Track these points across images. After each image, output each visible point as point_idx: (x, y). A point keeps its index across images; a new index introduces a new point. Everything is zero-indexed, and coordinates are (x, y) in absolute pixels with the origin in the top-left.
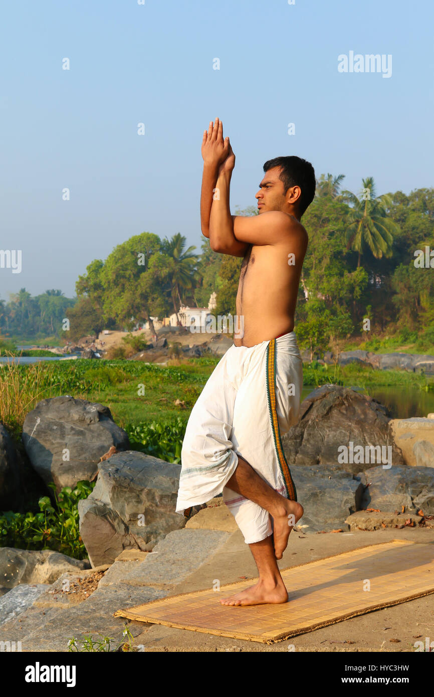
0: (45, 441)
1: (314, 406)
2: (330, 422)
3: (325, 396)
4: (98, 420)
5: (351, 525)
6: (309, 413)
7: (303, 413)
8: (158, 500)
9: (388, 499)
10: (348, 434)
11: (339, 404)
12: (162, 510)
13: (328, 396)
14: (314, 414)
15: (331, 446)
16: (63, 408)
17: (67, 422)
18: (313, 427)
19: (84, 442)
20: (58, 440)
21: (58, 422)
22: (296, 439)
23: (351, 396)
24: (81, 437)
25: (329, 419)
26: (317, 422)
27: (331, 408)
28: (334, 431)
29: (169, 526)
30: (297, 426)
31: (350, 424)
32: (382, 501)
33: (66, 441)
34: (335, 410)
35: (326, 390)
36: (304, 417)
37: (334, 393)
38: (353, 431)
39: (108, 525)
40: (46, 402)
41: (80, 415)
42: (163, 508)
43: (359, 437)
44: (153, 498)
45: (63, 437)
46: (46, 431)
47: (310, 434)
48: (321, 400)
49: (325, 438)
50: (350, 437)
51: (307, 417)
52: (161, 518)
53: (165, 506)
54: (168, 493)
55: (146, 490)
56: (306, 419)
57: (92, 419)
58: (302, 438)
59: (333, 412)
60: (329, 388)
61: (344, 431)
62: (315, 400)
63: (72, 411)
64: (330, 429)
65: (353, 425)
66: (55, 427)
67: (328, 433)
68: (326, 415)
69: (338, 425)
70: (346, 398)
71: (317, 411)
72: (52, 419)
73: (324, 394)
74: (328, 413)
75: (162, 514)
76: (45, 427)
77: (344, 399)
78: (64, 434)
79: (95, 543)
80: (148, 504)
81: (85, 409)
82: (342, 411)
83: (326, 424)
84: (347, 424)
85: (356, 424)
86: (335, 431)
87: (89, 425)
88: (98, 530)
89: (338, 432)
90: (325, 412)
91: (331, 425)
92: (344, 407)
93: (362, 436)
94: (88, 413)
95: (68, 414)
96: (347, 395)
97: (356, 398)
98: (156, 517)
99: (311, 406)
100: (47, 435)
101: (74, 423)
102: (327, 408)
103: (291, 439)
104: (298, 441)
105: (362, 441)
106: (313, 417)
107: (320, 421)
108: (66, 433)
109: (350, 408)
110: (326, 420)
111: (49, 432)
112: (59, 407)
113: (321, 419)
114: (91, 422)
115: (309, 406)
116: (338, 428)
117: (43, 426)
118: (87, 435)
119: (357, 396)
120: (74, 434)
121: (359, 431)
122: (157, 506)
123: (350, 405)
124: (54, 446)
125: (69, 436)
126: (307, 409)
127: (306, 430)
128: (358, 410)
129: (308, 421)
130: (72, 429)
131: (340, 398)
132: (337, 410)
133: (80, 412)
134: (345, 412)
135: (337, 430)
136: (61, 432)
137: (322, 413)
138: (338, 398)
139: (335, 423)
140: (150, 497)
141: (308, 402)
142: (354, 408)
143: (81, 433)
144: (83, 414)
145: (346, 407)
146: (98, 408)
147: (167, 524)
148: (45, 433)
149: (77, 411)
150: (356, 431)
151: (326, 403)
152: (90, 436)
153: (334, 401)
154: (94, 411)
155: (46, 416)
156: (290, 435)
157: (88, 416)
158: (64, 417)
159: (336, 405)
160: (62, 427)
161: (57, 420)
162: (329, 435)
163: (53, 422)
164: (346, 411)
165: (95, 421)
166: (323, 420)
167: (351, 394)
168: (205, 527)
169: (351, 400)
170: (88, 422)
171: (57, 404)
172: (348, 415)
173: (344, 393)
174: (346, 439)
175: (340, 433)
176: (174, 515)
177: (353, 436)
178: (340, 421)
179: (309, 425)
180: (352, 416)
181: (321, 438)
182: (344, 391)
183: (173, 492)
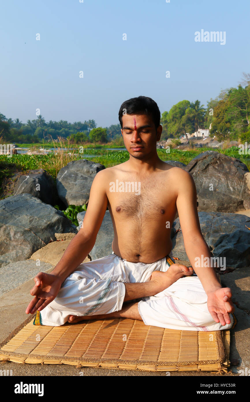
0: (66, 182)
1: (198, 164)
2: (207, 174)
3: (205, 158)
4: (96, 172)
6: (195, 168)
7: (190, 168)
8: (12, 234)
10: (217, 181)
11: (214, 163)
12: (15, 243)
13: (207, 158)
14: (197, 169)
15: (206, 189)
16: (80, 166)
17: (81, 173)
18: (196, 177)
19: (86, 183)
20: (73, 182)
21: (75, 173)
23: (223, 157)
24: (85, 181)
25: (206, 172)
26: (198, 174)
27: (208, 165)
28: (209, 179)
29: (17, 258)
31: (219, 175)
33: (77, 182)
34: (211, 167)
35: (207, 154)
36: (190, 170)
37: (211, 156)
38: (221, 179)
40: (72, 163)
41: (87, 169)
43: (224, 183)
44: (8, 233)
45: (76, 180)
46: (67, 177)
48: (202, 160)
49: (203, 183)
50: (218, 183)
51: (192, 171)
52: (12, 250)
53: (17, 240)
54: (22, 229)
57: (93, 171)
59: (210, 167)
60: (209, 153)
61: (215, 180)
62: (199, 160)
63: (84, 167)
64: (207, 178)
65: (221, 175)
66: (73, 175)
67: (205, 181)
68: (204, 169)
69: (212, 176)
70: (219, 159)
71: (199, 167)
72: (73, 171)
73: (205, 157)
74: (206, 168)
75: (14, 247)
76: (68, 176)
77: (218, 159)
78: (77, 179)
81: (91, 166)
82: (215, 167)
83: (204, 175)
84: (218, 175)
85: (223, 175)
86: (210, 179)
87: (91, 174)
89: (212, 180)
90: (204, 167)
91: (208, 176)
92: (217, 164)
93: (226, 183)
94: (92, 168)
95: (82, 169)
96: (219, 157)
97: (225, 159)
98: (9, 249)
99: (196, 164)
100: (68, 180)
101: (84, 173)
102: (206, 165)
105: (226, 186)
106: (196, 171)
107: (200, 173)
108: (78, 178)
109: (221, 165)
110: (204, 173)
111: (69, 178)
112: (78, 165)
113: (201, 172)
114: (92, 173)
115: (194, 164)
116: (212, 177)
117: (67, 175)
118: (88, 180)
119: (226, 157)
120: (82, 179)
121: (225, 179)
122: (10, 239)
123: (221, 163)
124: (70, 185)
125: (79, 180)
126: (192, 166)
128: (226, 166)
129: (193, 173)
130: (82, 176)
131: (215, 159)
132: (212, 166)
133: (88, 168)
134: (217, 167)
135: (211, 179)
136: (75, 177)
137: (202, 168)
138: (214, 159)
139: (210, 175)
140: (6, 232)
141: (194, 161)
142: (223, 165)
143: (86, 179)
144: (89, 169)
145: (218, 165)
146: (98, 166)
147: (17, 256)
148: (67, 178)
149: (87, 167)
150: (223, 180)
151: (205, 162)
152: (90, 180)
153: (210, 161)
154: (95, 167)
155: (71, 170)
157: (91, 170)
158: (80, 170)
159: (211, 163)
160: (77, 175)
161: (76, 172)
162: (205, 182)
163: (72, 173)
164: (218, 166)
165: (94, 172)
166: (202, 172)
167: (222, 156)
169: (222, 160)
170: (91, 173)
171: (78, 164)
172: (219, 169)
173: (218, 156)
174: (216, 185)
175: (213, 181)
176: (24, 247)
177: (220, 183)
178: (213, 173)
179: (194, 175)
180: (222, 170)
181: (200, 183)
182: (218, 155)
183: (26, 229)
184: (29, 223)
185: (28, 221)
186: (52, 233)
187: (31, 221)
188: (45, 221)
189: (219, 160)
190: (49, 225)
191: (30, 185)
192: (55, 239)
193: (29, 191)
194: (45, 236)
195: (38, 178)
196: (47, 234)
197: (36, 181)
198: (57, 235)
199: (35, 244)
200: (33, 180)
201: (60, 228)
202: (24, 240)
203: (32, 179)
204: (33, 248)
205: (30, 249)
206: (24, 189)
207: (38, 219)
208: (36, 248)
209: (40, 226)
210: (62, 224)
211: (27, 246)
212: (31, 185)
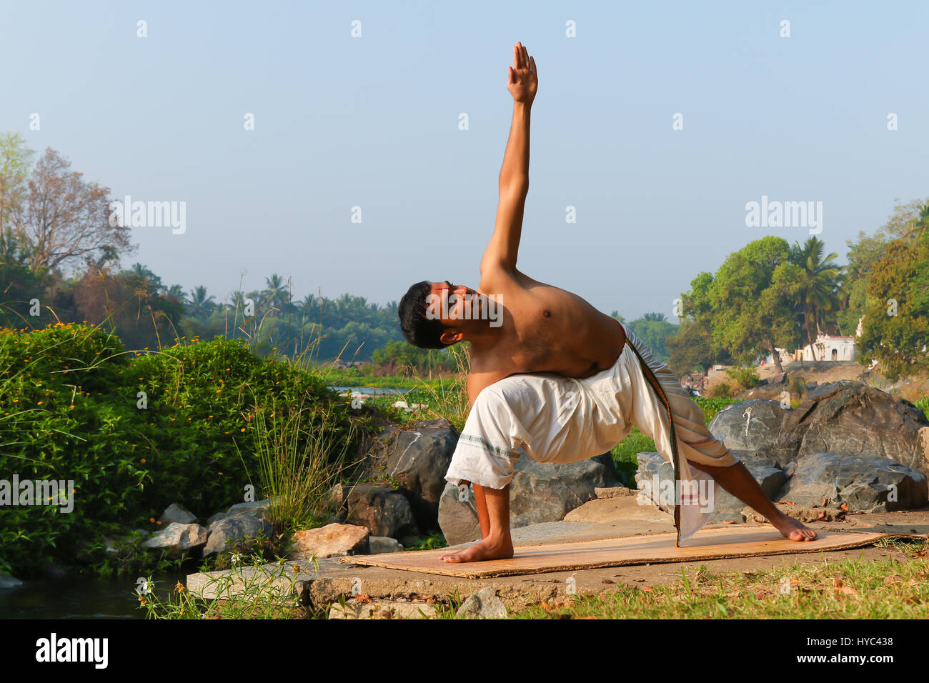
1: (818, 406)
2: (838, 428)
3: (834, 394)
5: (747, 517)
6: (812, 415)
7: (802, 415)
8: (533, 485)
9: (808, 490)
10: (861, 443)
11: (853, 405)
12: (537, 498)
13: (839, 394)
14: (816, 417)
18: (815, 433)
22: (789, 447)
23: (871, 395)
25: (838, 423)
26: (820, 427)
27: (841, 410)
28: (842, 438)
29: (543, 518)
30: (793, 431)
31: (865, 430)
32: (800, 492)
34: (847, 413)
35: (838, 387)
36: (803, 419)
37: (848, 391)
38: (868, 439)
39: (470, 512)
42: (539, 496)
43: (875, 447)
44: (528, 484)
47: (810, 442)
48: (828, 399)
49: (830, 447)
50: (863, 447)
51: (807, 420)
52: (534, 507)
53: (541, 494)
54: (546, 479)
55: (520, 474)
56: (804, 423)
58: (799, 446)
59: (845, 414)
60: (843, 384)
61: (856, 439)
62: (821, 398)
64: (838, 436)
65: (869, 432)
67: (834, 442)
68: (833, 418)
69: (848, 431)
70: (864, 397)
71: (822, 413)
73: (833, 391)
74: (836, 416)
75: (537, 503)
77: (862, 398)
79: (456, 534)
80: (520, 490)
82: (855, 413)
83: (832, 430)
84: (862, 431)
85: (873, 430)
86: (845, 438)
88: (459, 517)
89: (848, 441)
90: (833, 414)
91: (840, 431)
92: (859, 408)
93: (879, 447)
96: (866, 393)
97: (878, 397)
98: (530, 507)
99: (814, 406)
102: (836, 409)
103: (783, 446)
104: (793, 449)
105: (879, 453)
106: (815, 420)
107: (824, 425)
109: (869, 410)
110: (833, 425)
113: (826, 423)
115: (811, 406)
116: (849, 435)
119: (880, 395)
121: (876, 439)
122: (531, 492)
123: (869, 406)
126: (808, 409)
127: (804, 437)
128: (879, 412)
129: (809, 425)
131: (856, 397)
132: (849, 411)
134: (859, 415)
135: (847, 438)
137: (828, 416)
138: (853, 396)
139: (845, 429)
140: (524, 482)
141: (810, 400)
142: (874, 411)
145: (863, 409)
147: (542, 515)
150: (872, 439)
151: (835, 404)
153: (846, 400)
156: (782, 442)
159: (848, 406)
162: (835, 444)
164: (862, 414)
166: (828, 424)
167: (872, 392)
168: (586, 520)
169: (870, 400)
172: (865, 419)
173: (862, 391)
174: (858, 450)
175: (851, 441)
176: (552, 504)
177: (867, 446)
178: (852, 426)
179: (810, 430)
180: (870, 420)
181: (825, 447)
182: (863, 388)
183: (553, 478)
184: (555, 471)
185: (553, 467)
186: (591, 487)
187: (557, 468)
188: (578, 469)
189: (865, 399)
190: (584, 475)
191: (428, 452)
192: (595, 497)
193: (427, 465)
194: (581, 491)
195: (445, 438)
196: (583, 488)
197: (440, 444)
198: (598, 490)
199: (567, 501)
200: (435, 441)
201: (601, 481)
202: (552, 493)
203: (431, 439)
204: (566, 506)
205: (562, 507)
206: (415, 461)
207: (566, 466)
208: (569, 507)
209: (572, 475)
210: (603, 477)
211: (556, 503)
212: (431, 452)
